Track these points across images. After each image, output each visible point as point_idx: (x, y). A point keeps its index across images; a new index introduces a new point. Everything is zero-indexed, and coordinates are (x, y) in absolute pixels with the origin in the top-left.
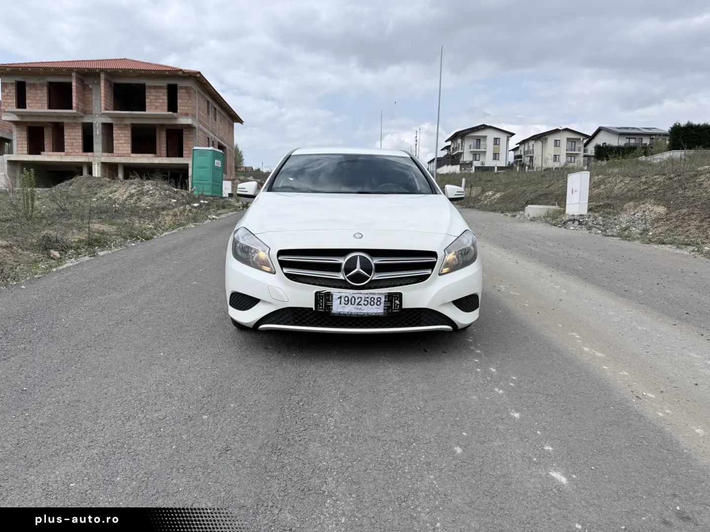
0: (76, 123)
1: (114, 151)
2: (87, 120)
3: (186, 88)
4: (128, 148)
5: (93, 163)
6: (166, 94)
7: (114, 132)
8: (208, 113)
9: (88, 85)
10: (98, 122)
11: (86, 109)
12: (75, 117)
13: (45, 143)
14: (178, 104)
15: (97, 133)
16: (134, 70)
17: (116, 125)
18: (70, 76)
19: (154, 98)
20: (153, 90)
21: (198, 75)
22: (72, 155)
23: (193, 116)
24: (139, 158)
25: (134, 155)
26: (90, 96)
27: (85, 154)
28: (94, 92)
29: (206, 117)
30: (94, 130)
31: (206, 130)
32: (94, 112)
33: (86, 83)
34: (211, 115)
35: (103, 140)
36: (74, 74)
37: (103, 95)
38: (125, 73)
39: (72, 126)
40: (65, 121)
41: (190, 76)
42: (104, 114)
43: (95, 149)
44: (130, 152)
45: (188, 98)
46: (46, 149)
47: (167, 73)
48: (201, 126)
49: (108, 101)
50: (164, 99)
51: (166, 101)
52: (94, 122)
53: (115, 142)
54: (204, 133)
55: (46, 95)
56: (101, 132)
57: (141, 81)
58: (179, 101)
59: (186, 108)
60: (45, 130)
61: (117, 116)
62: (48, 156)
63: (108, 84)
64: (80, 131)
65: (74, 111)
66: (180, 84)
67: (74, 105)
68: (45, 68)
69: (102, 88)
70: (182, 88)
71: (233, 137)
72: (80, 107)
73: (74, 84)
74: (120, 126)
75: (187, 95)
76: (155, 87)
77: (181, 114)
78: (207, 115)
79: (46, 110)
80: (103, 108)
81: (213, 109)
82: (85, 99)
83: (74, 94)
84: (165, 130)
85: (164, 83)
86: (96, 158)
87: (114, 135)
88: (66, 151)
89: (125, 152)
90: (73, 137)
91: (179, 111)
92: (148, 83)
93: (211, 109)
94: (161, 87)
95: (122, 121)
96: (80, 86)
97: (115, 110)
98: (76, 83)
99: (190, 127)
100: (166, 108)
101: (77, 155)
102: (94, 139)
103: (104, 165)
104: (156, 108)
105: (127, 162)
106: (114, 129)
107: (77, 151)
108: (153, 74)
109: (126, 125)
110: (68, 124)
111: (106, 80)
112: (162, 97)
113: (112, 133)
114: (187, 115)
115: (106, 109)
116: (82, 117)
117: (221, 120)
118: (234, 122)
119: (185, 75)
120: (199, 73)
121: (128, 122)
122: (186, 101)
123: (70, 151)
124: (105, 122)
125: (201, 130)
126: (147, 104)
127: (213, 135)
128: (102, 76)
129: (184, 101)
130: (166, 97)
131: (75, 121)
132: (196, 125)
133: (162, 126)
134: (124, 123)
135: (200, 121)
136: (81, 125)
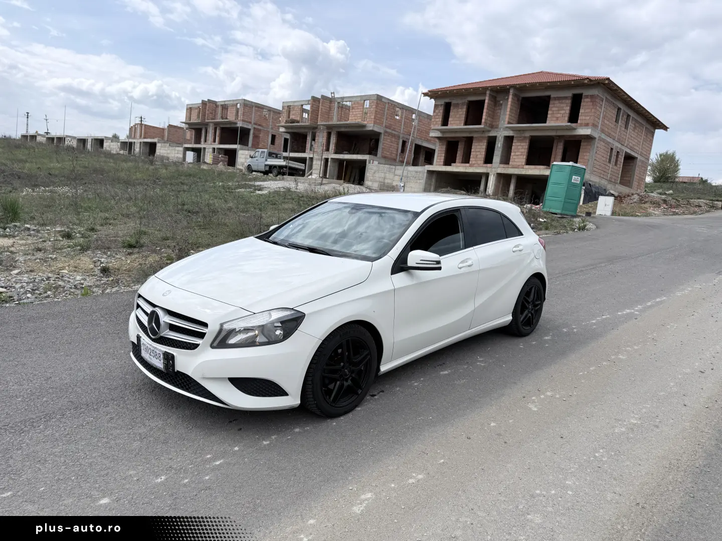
0: (483, 137)
1: (510, 163)
2: (492, 134)
3: (592, 97)
4: (523, 159)
5: (490, 174)
6: (570, 105)
7: (513, 144)
8: (617, 121)
9: (499, 101)
10: (501, 135)
11: (494, 123)
12: (483, 131)
13: (458, 155)
14: (580, 114)
15: (499, 145)
16: (540, 84)
17: (516, 137)
18: (485, 94)
19: (557, 109)
20: (557, 102)
21: (607, 82)
22: (475, 166)
23: (594, 126)
24: (531, 169)
25: (527, 167)
26: (499, 111)
27: (485, 165)
28: (503, 106)
29: (613, 126)
30: (497, 143)
31: (609, 140)
32: (500, 127)
33: (498, 99)
34: (621, 122)
35: (502, 152)
36: (488, 92)
37: (508, 110)
38: (533, 86)
39: (480, 140)
40: (475, 135)
41: (599, 83)
42: (507, 127)
43: (494, 160)
44: (524, 163)
45: (591, 107)
46: (457, 161)
47: (573, 83)
48: (603, 136)
49: (513, 115)
50: (566, 109)
51: (568, 112)
52: (498, 135)
53: (512, 154)
54: (608, 143)
55: (464, 113)
56: (502, 145)
57: (547, 93)
58: (581, 111)
59: (588, 118)
60: (460, 144)
61: (519, 129)
62: (457, 168)
63: (516, 99)
64: (485, 144)
65: (482, 126)
66: (586, 92)
67: (483, 121)
68: (466, 90)
69: (509, 103)
70: (587, 97)
71: (651, 146)
72: (489, 122)
73: (486, 101)
74: (520, 139)
75: (591, 104)
76: (559, 98)
77: (581, 125)
78: (614, 123)
79: (462, 126)
80: (506, 122)
81: (625, 117)
82: (494, 116)
83: (485, 111)
84: (563, 141)
85: (569, 94)
86: (494, 169)
87: (513, 147)
88: (470, 162)
89: (520, 164)
90: (479, 150)
91: (579, 121)
92: (553, 94)
93: (623, 116)
94: (566, 98)
95: (523, 133)
96: (492, 103)
97: (518, 123)
98: (489, 100)
99: (589, 138)
100: (567, 119)
101: (479, 166)
102: (495, 152)
103: (500, 176)
104: (557, 119)
105: (520, 173)
106: (514, 141)
107: (479, 162)
108: (559, 85)
109: (525, 138)
110: (476, 138)
111: (515, 95)
112: (565, 108)
113: (512, 146)
114: (587, 125)
115: (509, 123)
116: (489, 131)
117: (635, 128)
118: (655, 128)
119: (592, 83)
120: (608, 79)
121: (528, 134)
122: (589, 110)
123: (474, 162)
124: (507, 135)
125: (604, 141)
126: (549, 116)
127: (619, 146)
128: (511, 91)
129: (587, 111)
130: (568, 108)
131: (483, 135)
132: (596, 135)
133: (560, 137)
134: (523, 135)
135: (603, 131)
136: (486, 139)
